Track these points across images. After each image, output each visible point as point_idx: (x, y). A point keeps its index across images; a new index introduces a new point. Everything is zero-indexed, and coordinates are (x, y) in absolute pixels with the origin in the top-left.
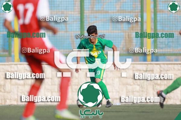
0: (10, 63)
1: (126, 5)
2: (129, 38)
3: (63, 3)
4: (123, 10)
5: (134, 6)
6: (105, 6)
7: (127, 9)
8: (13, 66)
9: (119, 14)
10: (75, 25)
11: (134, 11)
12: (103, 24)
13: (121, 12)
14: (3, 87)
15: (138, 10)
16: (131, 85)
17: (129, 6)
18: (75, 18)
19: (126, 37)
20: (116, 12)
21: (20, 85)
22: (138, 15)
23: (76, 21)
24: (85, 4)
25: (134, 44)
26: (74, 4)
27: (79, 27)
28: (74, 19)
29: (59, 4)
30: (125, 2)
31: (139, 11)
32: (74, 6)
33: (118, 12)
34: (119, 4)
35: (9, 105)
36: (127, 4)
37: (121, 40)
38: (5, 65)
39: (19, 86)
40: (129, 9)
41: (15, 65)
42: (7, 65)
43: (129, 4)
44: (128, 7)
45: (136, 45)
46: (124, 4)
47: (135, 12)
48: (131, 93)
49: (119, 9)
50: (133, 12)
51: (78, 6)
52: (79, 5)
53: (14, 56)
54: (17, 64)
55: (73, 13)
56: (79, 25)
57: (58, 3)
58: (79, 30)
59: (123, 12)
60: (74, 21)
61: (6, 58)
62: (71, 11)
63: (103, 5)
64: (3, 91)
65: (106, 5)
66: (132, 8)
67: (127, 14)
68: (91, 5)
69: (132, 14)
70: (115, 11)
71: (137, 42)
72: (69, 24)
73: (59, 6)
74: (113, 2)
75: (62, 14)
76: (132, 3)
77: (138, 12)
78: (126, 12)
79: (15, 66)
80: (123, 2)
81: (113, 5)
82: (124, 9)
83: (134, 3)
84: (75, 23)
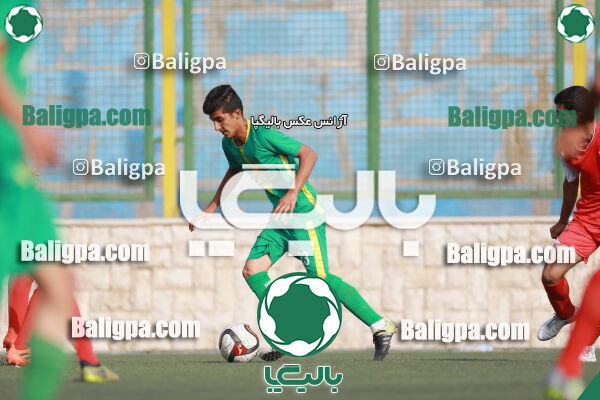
0: (150, 220)
1: (508, 38)
2: (517, 140)
3: (312, 32)
4: (500, 54)
5: (534, 42)
6: (443, 43)
7: (512, 50)
8: (158, 229)
9: (489, 66)
10: (350, 102)
11: (534, 57)
12: (437, 97)
13: (493, 62)
14: (127, 295)
15: (545, 53)
16: (524, 289)
17: (519, 42)
18: (351, 79)
19: (508, 140)
20: (478, 62)
21: (179, 288)
22: (545, 69)
23: (354, 90)
24: (382, 36)
25: (535, 159)
26: (347, 36)
27: (365, 109)
28: (346, 82)
29: (301, 37)
30: (508, 30)
31: (550, 56)
32: (347, 44)
33: (485, 61)
34: (488, 34)
35: (148, 352)
36: (512, 34)
37: (493, 149)
38: (134, 226)
39: (177, 293)
40: (520, 50)
41: (165, 225)
42: (142, 226)
43: (519, 34)
44: (516, 46)
45: (540, 164)
46: (504, 35)
47: (538, 62)
48: (524, 314)
49: (489, 50)
50: (531, 61)
51: (360, 44)
52: (364, 40)
53: (162, 199)
54: (170, 225)
55: (343, 64)
56: (365, 102)
57: (298, 33)
58: (365, 117)
59: (500, 62)
60: (347, 91)
61: (136, 206)
62: (339, 59)
63: (439, 39)
64: (127, 306)
65: (447, 39)
66: (527, 49)
67: (512, 66)
68: (401, 40)
69: (527, 66)
70: (474, 58)
71: (544, 155)
72: (332, 98)
73: (301, 44)
74: (470, 30)
75: (309, 67)
76: (527, 34)
77: (546, 61)
78: (508, 61)
79: (166, 232)
80: (500, 30)
81: (470, 38)
82: (504, 50)
83: (534, 34)
84: (350, 94)
